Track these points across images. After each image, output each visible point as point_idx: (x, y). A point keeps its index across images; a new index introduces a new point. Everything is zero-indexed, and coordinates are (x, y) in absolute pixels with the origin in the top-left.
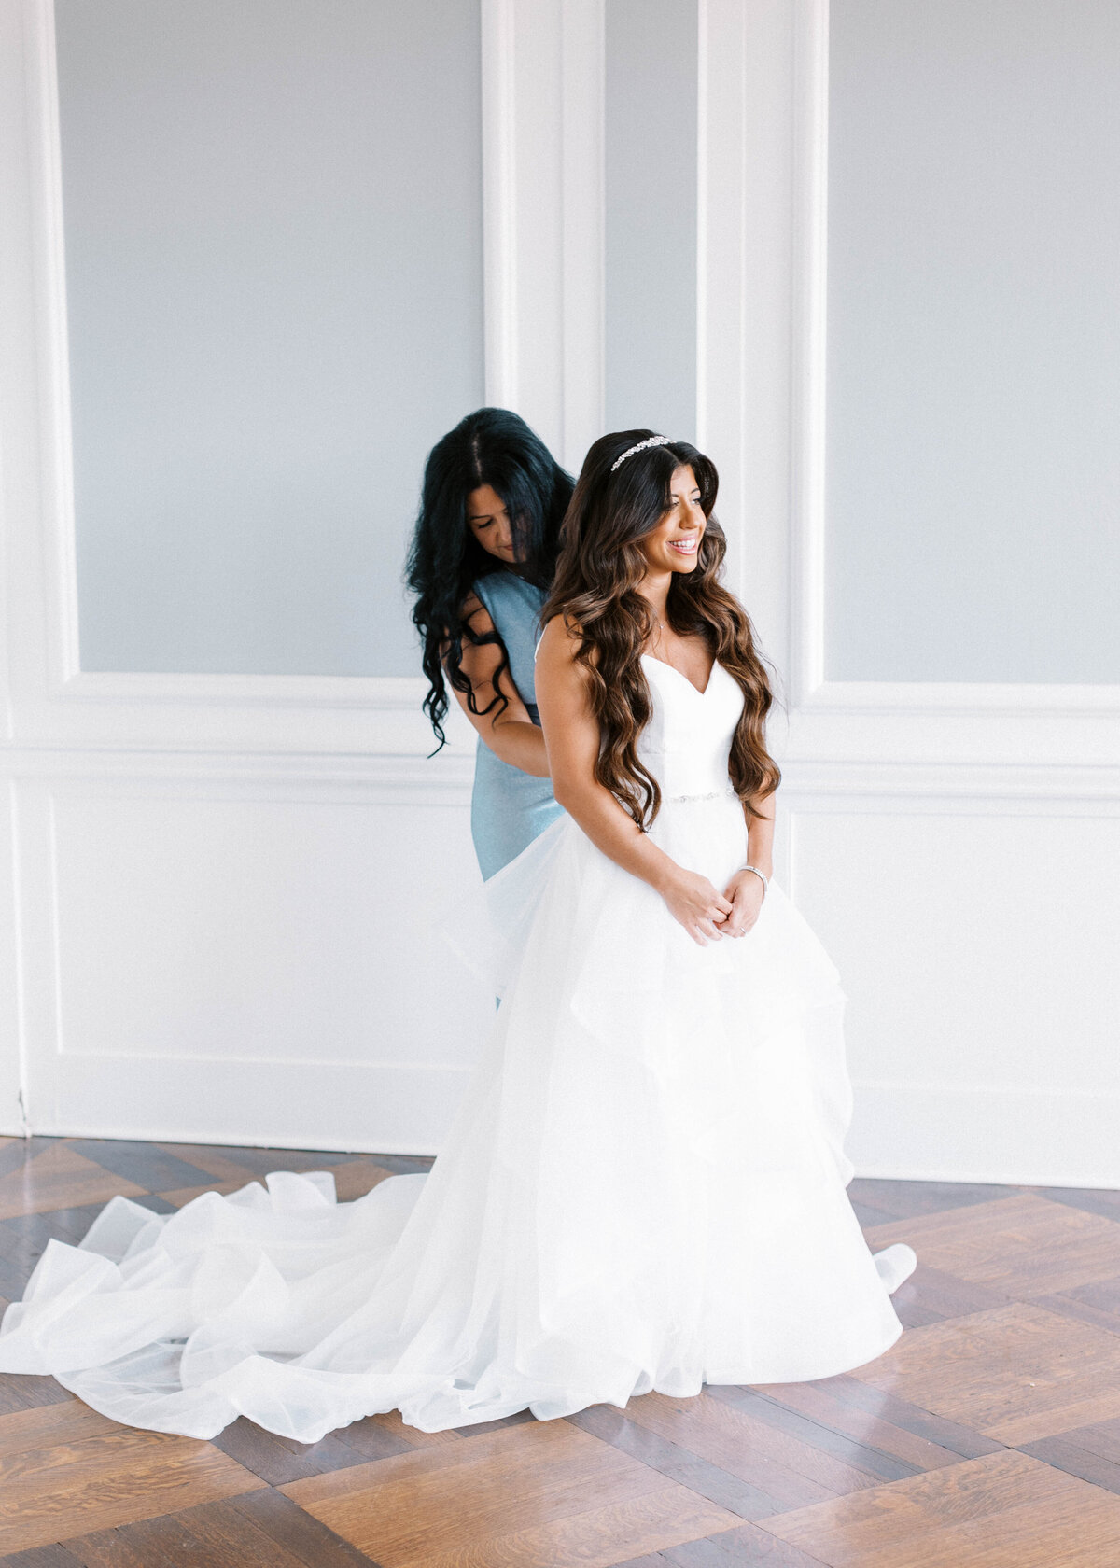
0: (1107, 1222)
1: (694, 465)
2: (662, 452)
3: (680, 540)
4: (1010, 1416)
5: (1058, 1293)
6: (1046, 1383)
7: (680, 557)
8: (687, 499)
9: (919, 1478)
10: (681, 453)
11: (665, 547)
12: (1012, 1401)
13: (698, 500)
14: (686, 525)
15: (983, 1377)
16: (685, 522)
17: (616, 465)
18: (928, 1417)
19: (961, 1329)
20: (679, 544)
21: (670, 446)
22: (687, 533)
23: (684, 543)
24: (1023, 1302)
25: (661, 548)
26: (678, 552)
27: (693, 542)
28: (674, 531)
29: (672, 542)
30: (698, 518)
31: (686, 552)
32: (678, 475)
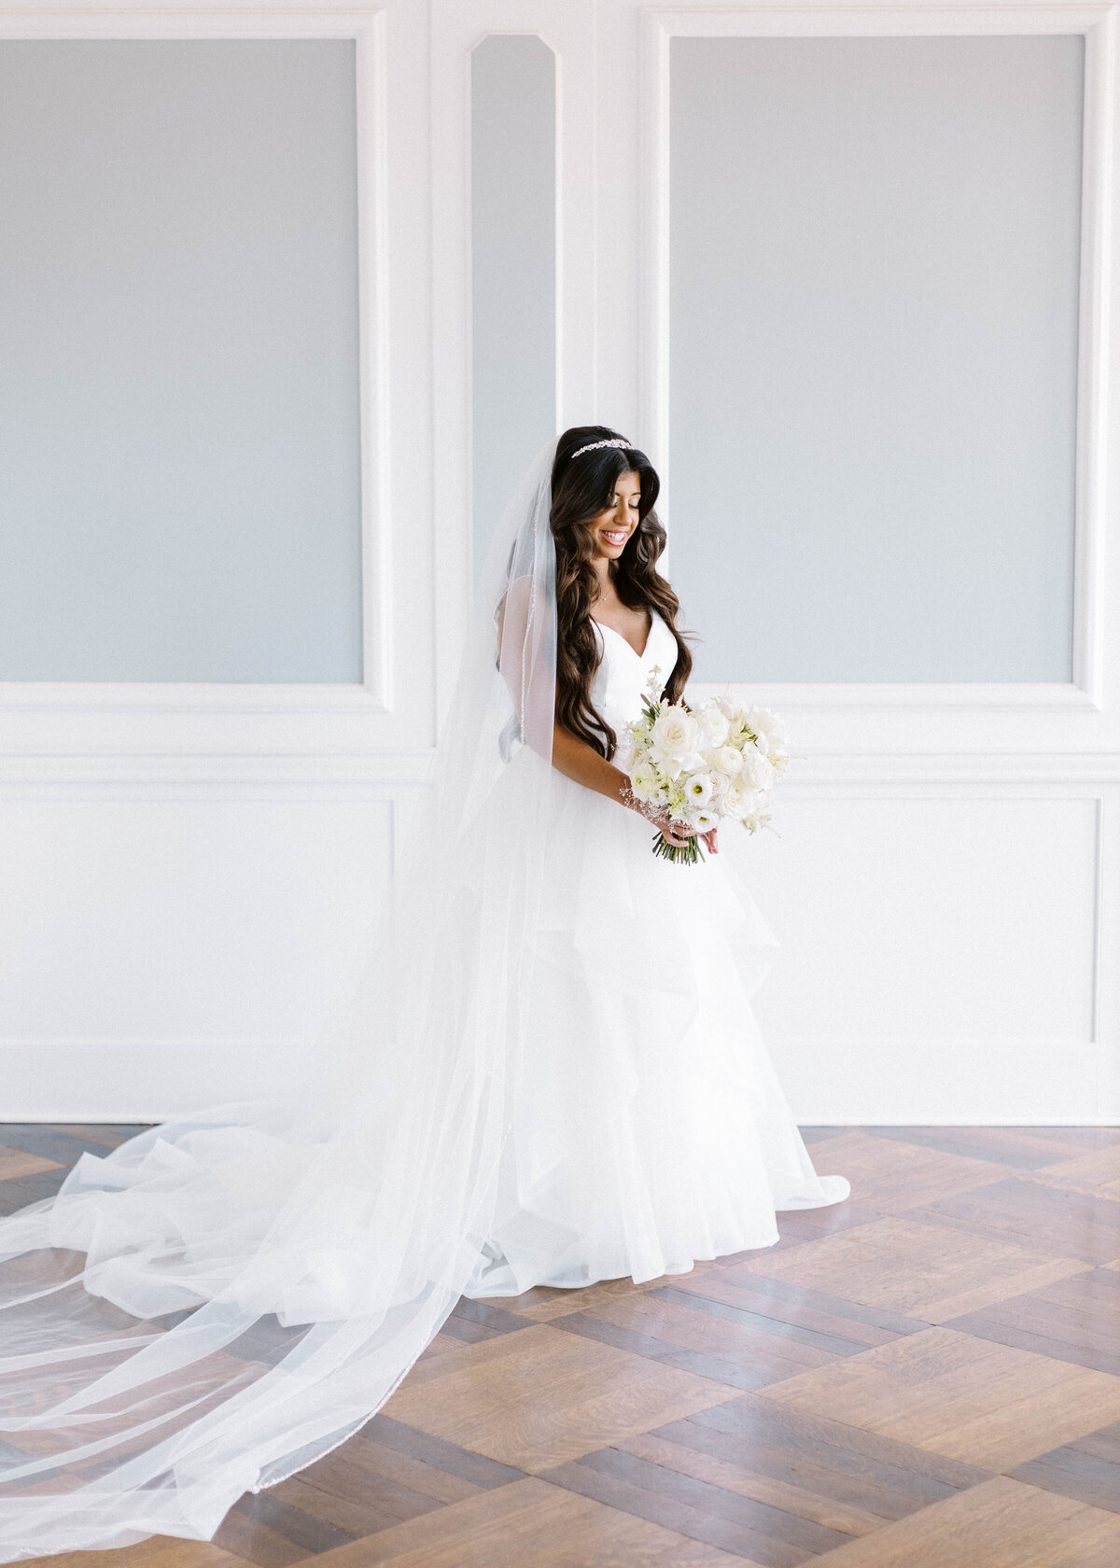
0: (933, 1151)
1: (641, 473)
2: (618, 454)
3: (611, 532)
4: (924, 1302)
5: (919, 1208)
6: (941, 1276)
7: (609, 545)
8: (626, 500)
9: (873, 1352)
10: (636, 461)
12: (920, 1290)
14: (618, 521)
15: (886, 1275)
16: (619, 520)
17: (576, 454)
18: (856, 1307)
19: (851, 1240)
20: (610, 534)
21: (627, 452)
22: (619, 528)
23: (613, 535)
24: (893, 1216)
25: (593, 534)
26: (607, 542)
27: (622, 536)
28: (608, 524)
29: (603, 531)
30: (633, 517)
31: (615, 543)
32: (624, 479)
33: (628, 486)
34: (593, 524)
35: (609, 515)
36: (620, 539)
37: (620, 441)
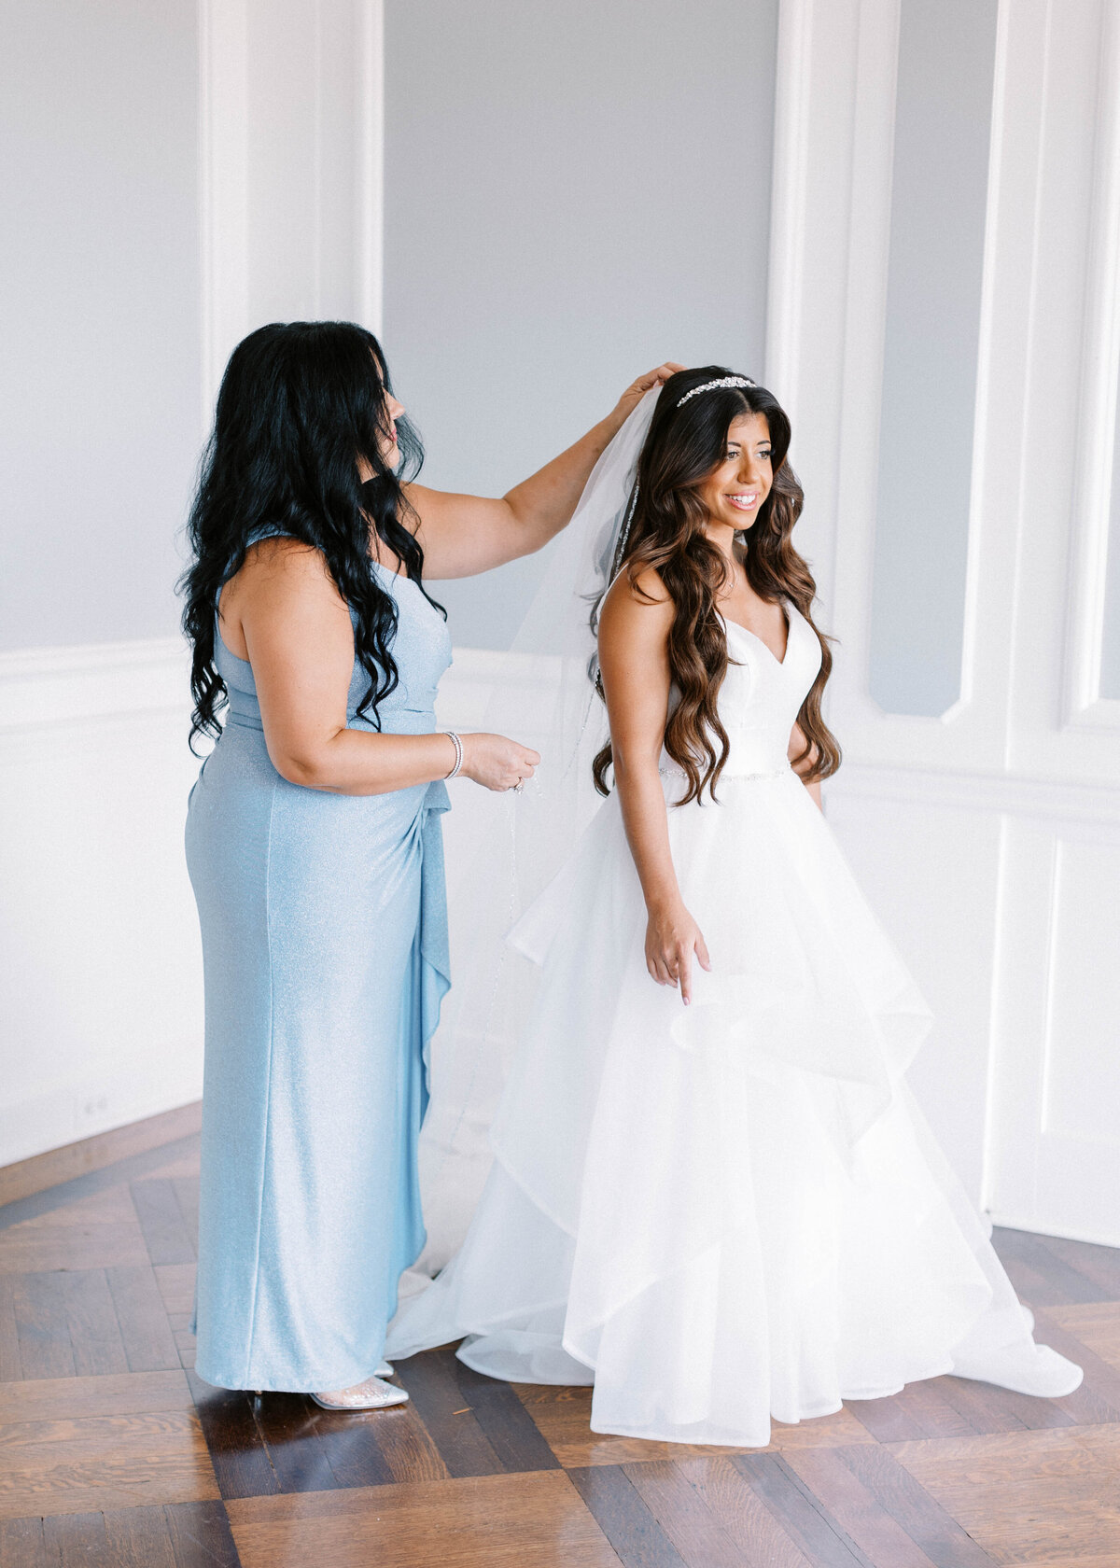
1: (768, 415)
2: (735, 394)
3: (736, 495)
4: (1053, 1554)
7: (736, 512)
8: (750, 452)
10: (758, 400)
11: (720, 500)
12: (1071, 1535)
13: (767, 453)
14: (743, 479)
15: (1060, 1502)
16: (744, 477)
17: (684, 400)
18: (961, 1538)
20: (736, 498)
21: (745, 391)
22: (746, 488)
23: (739, 498)
25: (714, 499)
26: (734, 506)
27: (751, 498)
28: (731, 482)
29: (728, 495)
30: (763, 472)
31: (742, 507)
32: (744, 423)
33: (749, 433)
34: (714, 485)
35: (728, 473)
36: (750, 502)
37: (735, 379)
